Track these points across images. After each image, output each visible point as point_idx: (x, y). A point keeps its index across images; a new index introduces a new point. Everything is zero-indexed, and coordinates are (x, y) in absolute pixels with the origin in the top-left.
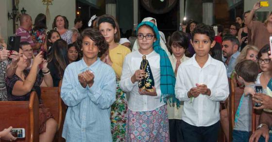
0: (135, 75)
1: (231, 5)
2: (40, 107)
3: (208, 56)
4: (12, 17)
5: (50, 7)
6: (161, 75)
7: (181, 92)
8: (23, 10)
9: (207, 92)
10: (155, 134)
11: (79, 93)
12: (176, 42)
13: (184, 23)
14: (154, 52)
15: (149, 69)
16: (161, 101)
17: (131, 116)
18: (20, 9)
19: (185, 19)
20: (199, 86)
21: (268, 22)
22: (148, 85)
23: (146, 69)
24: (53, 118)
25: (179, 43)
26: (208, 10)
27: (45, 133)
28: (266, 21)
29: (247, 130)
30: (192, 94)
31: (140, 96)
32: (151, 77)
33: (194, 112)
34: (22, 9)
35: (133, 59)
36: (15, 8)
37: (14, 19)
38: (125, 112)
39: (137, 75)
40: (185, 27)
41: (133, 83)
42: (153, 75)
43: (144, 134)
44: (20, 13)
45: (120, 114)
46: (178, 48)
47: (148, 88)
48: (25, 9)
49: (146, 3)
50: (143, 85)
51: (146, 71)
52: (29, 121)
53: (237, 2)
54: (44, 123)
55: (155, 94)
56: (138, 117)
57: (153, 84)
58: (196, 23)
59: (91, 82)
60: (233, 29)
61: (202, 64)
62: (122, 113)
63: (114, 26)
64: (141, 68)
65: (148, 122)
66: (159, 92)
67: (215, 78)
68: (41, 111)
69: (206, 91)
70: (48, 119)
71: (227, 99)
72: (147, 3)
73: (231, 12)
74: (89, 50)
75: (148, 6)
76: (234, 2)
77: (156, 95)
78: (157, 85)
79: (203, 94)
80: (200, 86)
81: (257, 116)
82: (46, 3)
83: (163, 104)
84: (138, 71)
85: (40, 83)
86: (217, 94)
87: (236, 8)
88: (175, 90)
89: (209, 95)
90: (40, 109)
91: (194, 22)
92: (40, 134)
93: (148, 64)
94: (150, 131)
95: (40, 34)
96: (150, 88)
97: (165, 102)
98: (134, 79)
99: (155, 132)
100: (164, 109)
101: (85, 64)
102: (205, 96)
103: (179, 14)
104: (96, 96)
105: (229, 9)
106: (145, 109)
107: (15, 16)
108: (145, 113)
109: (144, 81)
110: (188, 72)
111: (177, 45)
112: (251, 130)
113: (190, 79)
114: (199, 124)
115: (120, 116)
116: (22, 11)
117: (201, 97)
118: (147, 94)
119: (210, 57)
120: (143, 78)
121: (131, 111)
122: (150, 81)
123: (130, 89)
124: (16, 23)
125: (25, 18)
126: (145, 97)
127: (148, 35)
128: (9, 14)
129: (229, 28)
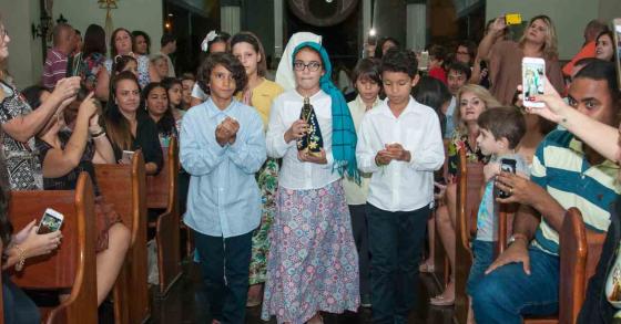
0: (291, 130)
1: (461, 9)
2: (96, 202)
3: (409, 99)
4: (40, 33)
5: (113, 13)
6: (334, 130)
7: (365, 159)
8: (62, 20)
9: (405, 156)
10: (324, 228)
11: (215, 157)
12: (367, 74)
13: (371, 41)
14: (321, 92)
15: (315, 119)
16: (333, 171)
17: (285, 196)
18: (55, 16)
19: (373, 33)
20: (389, 148)
21: (526, 40)
22: (313, 145)
23: (310, 121)
24: (121, 222)
25: (371, 76)
26: (418, 17)
27: (107, 251)
28: (523, 38)
29: (490, 239)
30: (382, 160)
31: (299, 164)
32: (318, 133)
33: (386, 188)
34: (58, 18)
35: (287, 103)
36: (45, 16)
37: (43, 36)
38: (276, 189)
39: (295, 129)
40: (372, 49)
41: (288, 142)
42: (322, 130)
43: (306, 227)
44: (56, 24)
45: (269, 193)
46: (368, 84)
47: (313, 150)
48: (65, 17)
49: (297, 5)
50: (305, 145)
51: (310, 123)
52: (77, 228)
53: (472, 3)
54: (106, 231)
55: (323, 161)
56: (296, 199)
57: (320, 143)
58: (396, 42)
59: (234, 137)
60: (464, 53)
61: (397, 113)
62: (273, 192)
63: (257, 50)
64: (301, 118)
65: (313, 208)
66: (330, 157)
67: (419, 134)
68: (98, 209)
69: (400, 153)
70: (112, 224)
71: (442, 168)
72: (301, 5)
73: (462, 23)
74: (224, 85)
75: (303, 10)
76: (467, 5)
77: (326, 162)
78: (327, 146)
79: (398, 160)
80: (391, 147)
81: (508, 215)
82: (105, 5)
83: (336, 176)
84: (296, 123)
85: (91, 155)
86: (422, 160)
87: (470, 15)
88: (357, 155)
89: (408, 161)
90: (98, 206)
91: (390, 39)
92: (97, 252)
93: (313, 112)
94: (315, 223)
95: (92, 65)
96: (317, 150)
97: (340, 173)
98: (289, 136)
99: (323, 225)
100: (338, 186)
101: (216, 108)
102: (402, 162)
103: (362, 26)
104: (242, 156)
105: (457, 17)
106: (308, 186)
107: (45, 30)
108: (307, 192)
109: (306, 139)
110: (376, 125)
111: (367, 79)
112: (496, 239)
113: (379, 137)
114: (393, 208)
115: (270, 197)
116: (58, 21)
117: (395, 164)
118: (313, 161)
119: (412, 100)
120: (304, 135)
121: (285, 190)
122: (317, 138)
123: (281, 154)
124: (48, 44)
125: (64, 33)
126: (308, 166)
127: (311, 62)
128: (33, 26)
129: (456, 51)
